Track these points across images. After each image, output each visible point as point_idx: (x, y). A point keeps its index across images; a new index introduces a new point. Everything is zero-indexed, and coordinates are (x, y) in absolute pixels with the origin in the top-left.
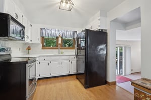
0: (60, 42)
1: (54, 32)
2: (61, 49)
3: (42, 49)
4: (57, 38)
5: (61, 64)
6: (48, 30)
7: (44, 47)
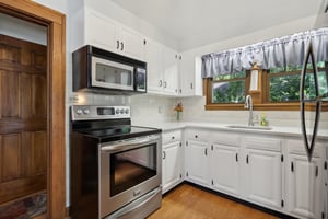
0: (255, 85)
1: (235, 57)
2: (255, 108)
3: (207, 108)
4: (248, 72)
5: (242, 159)
6: (219, 55)
7: (210, 105)
